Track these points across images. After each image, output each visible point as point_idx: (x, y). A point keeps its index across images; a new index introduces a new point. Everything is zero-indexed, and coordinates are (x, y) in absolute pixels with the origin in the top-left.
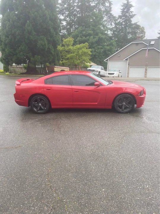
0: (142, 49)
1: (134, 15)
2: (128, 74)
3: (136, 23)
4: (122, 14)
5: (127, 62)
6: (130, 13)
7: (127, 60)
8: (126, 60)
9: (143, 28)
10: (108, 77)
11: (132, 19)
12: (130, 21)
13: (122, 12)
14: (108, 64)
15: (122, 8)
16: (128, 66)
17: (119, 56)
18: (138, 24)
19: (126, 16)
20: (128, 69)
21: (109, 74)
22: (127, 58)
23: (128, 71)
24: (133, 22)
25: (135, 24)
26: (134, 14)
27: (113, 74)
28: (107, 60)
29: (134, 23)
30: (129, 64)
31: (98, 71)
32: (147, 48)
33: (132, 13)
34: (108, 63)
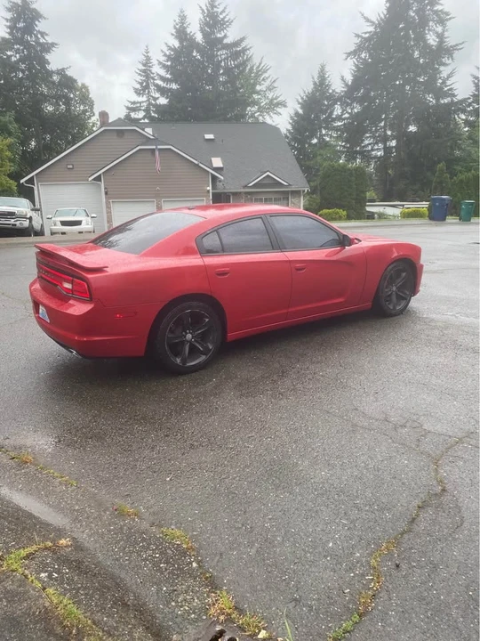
0: (138, 148)
1: (53, 45)
2: (108, 222)
3: (63, 70)
4: (10, 34)
5: (100, 186)
6: (39, 36)
7: (98, 179)
8: (94, 179)
9: (84, 86)
10: (63, 233)
11: (48, 57)
12: (44, 62)
13: (9, 27)
14: (36, 192)
15: (9, 15)
16: (104, 200)
17: (71, 167)
18: (69, 73)
19: (27, 45)
20: (108, 207)
21: (64, 223)
22: (100, 175)
23: (109, 213)
24: (53, 66)
25: (61, 72)
26: (50, 42)
27: (78, 223)
28: (31, 181)
29: (58, 70)
30: (106, 193)
31: (28, 216)
32: (154, 147)
33: (43, 36)
34: (35, 188)
